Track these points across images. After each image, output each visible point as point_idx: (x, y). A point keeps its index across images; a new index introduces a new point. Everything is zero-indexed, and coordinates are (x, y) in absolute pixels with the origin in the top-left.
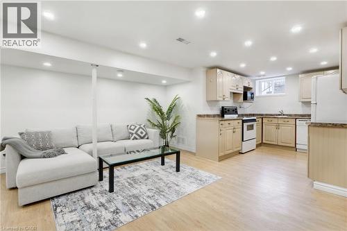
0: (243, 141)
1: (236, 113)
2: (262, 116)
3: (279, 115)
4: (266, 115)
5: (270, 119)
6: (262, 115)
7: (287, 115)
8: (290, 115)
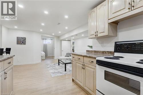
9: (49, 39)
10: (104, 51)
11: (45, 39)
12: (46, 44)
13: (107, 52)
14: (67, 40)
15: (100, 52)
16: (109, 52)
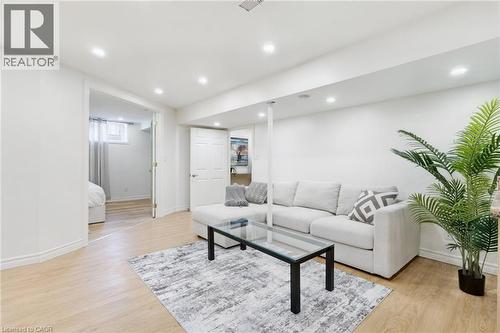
9: (121, 119)
11: (99, 120)
12: (104, 143)
14: (217, 125)
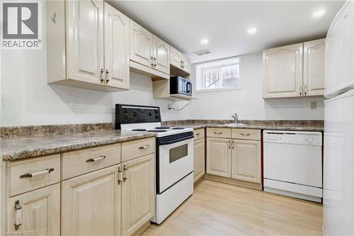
0: (158, 192)
1: (158, 119)
2: (206, 125)
3: (231, 122)
4: (213, 121)
5: (218, 131)
6: (206, 122)
7: (243, 122)
8: (247, 122)
10: (88, 123)
13: (97, 125)
15: (74, 129)
16: (100, 124)
